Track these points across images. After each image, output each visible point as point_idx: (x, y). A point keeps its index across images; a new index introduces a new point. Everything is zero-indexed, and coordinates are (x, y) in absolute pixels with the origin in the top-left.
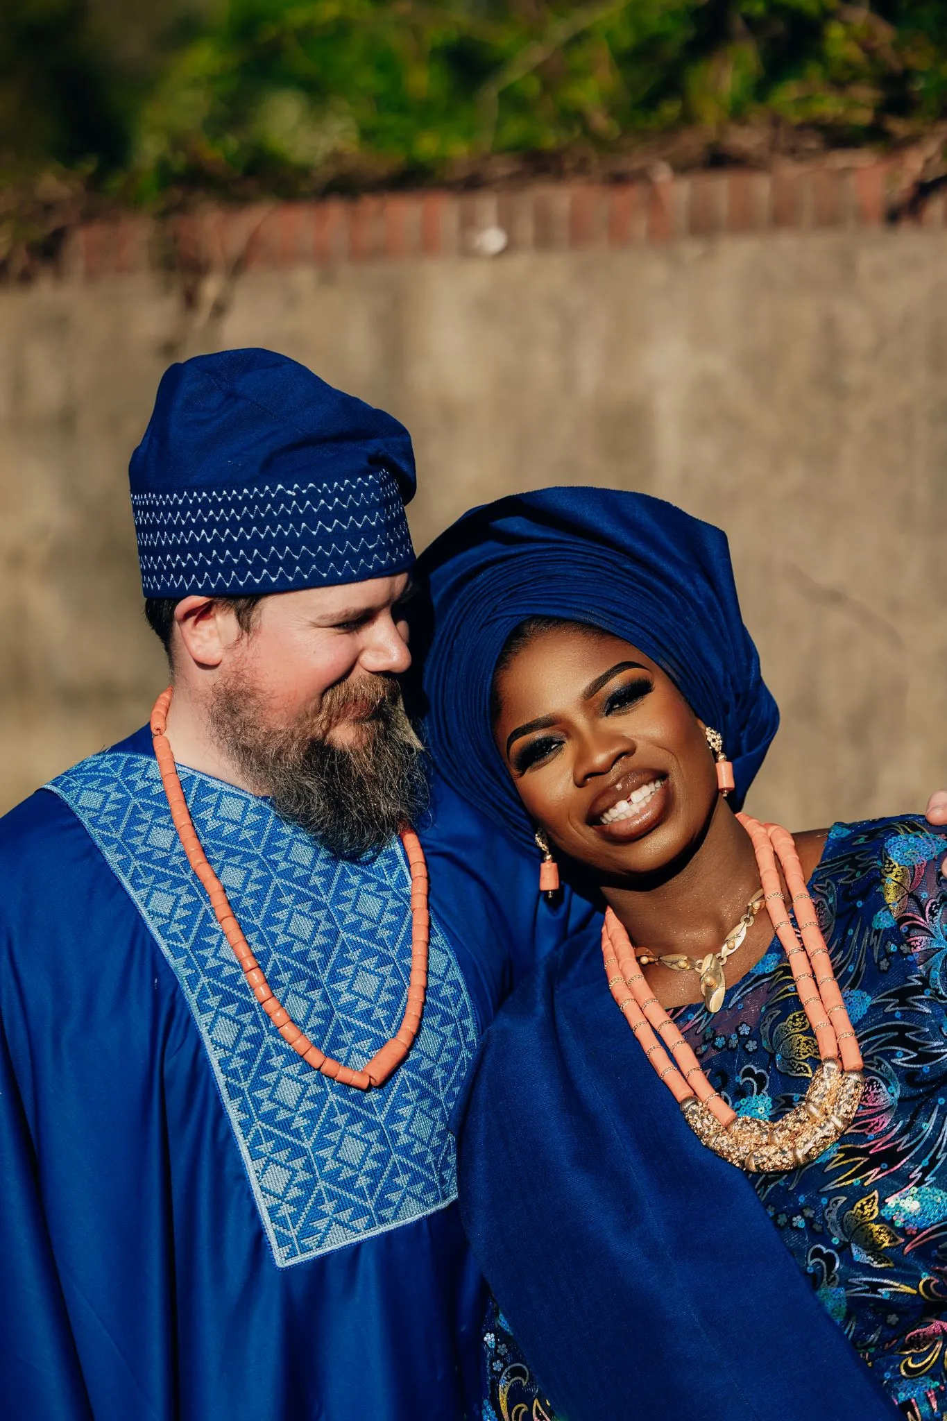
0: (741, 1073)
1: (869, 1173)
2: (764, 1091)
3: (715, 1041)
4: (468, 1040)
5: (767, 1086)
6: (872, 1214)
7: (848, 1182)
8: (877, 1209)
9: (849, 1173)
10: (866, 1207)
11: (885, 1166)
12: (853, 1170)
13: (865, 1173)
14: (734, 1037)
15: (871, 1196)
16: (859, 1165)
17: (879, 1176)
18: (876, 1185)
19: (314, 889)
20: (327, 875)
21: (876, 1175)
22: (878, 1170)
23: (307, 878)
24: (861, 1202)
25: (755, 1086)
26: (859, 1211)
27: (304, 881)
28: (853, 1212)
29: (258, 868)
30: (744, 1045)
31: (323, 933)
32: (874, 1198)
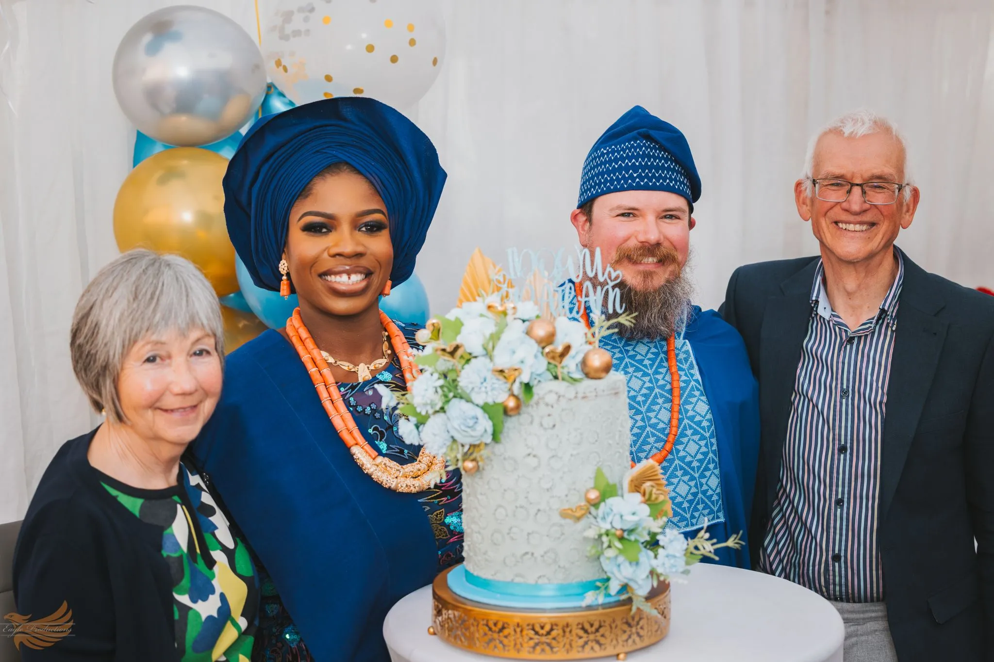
0: (372, 428)
1: (442, 499)
2: (383, 440)
3: (357, 407)
4: (713, 449)
5: (385, 438)
6: (441, 520)
7: (432, 501)
8: (443, 517)
9: (433, 496)
10: (439, 516)
11: (449, 497)
12: (435, 495)
13: (441, 498)
14: (369, 408)
15: (441, 511)
16: (438, 494)
17: (447, 502)
18: (443, 506)
19: (645, 366)
20: (653, 361)
21: (446, 501)
22: (446, 498)
23: (643, 360)
24: (437, 512)
25: (379, 437)
26: (435, 516)
27: (641, 362)
28: (432, 516)
29: (618, 352)
30: (374, 414)
31: (646, 388)
32: (442, 512)
